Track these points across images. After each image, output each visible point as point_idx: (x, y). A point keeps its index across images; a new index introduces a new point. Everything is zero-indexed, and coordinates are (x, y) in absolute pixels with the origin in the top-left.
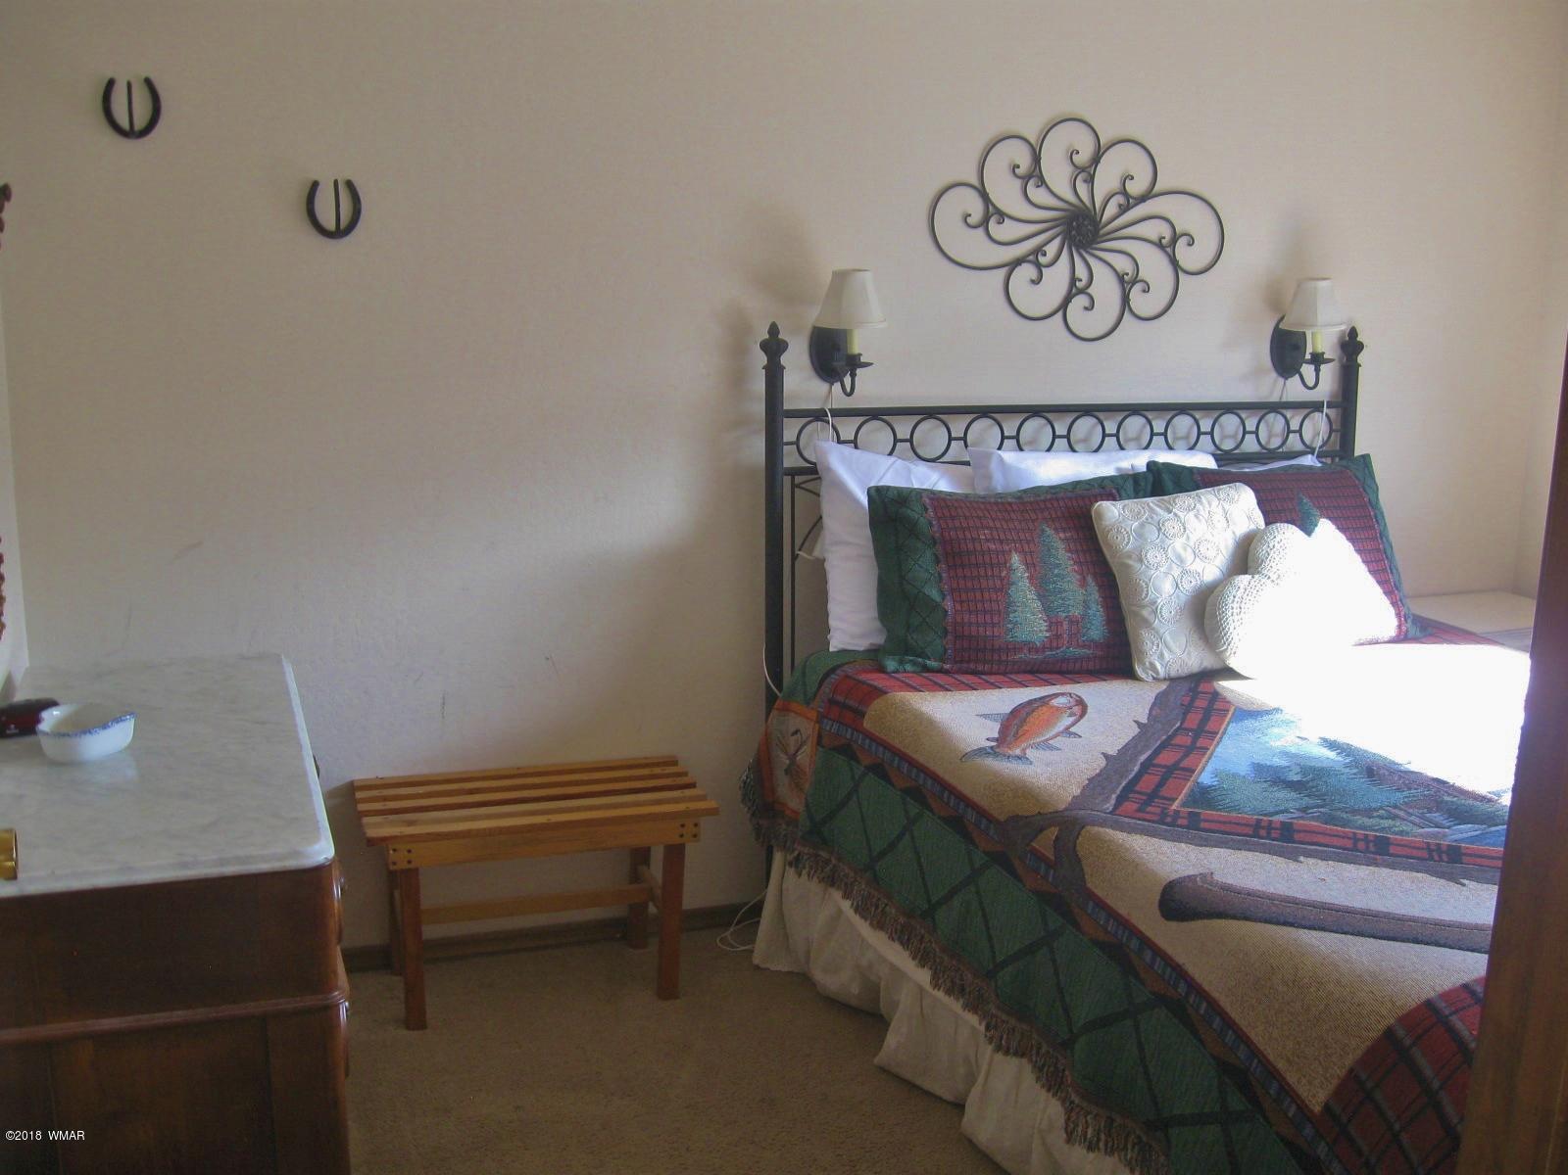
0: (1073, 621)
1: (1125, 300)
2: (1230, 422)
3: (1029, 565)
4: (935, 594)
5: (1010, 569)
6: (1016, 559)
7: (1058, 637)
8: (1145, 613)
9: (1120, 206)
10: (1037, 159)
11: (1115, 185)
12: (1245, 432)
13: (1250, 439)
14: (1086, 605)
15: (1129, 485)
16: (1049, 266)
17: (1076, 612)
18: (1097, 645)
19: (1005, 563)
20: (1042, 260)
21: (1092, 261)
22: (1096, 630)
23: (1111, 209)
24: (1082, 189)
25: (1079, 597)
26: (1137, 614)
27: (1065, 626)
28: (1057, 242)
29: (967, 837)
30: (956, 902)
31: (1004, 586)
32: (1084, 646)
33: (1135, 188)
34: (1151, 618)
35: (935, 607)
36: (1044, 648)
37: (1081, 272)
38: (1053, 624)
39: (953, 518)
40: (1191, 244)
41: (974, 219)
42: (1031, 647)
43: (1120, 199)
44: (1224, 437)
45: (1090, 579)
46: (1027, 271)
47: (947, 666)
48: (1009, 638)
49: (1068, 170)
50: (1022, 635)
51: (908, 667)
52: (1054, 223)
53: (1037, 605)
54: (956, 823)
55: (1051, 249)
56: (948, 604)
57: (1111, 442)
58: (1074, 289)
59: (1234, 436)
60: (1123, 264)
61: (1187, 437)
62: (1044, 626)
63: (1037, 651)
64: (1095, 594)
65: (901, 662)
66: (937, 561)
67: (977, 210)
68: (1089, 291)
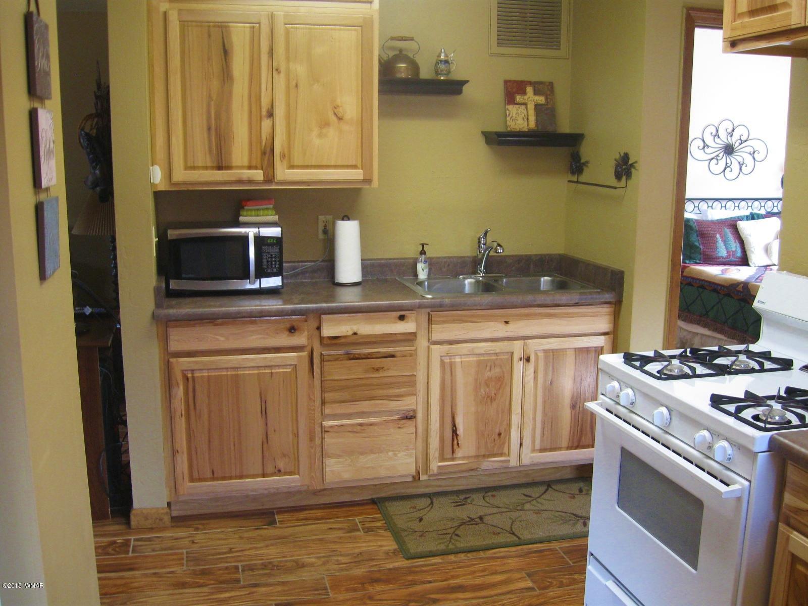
0: (733, 252)
1: (741, 169)
2: (770, 203)
3: (721, 237)
4: (697, 244)
5: (717, 238)
6: (718, 236)
7: (729, 255)
8: (752, 249)
9: (739, 143)
10: (717, 131)
11: (738, 138)
12: (774, 206)
13: (775, 208)
14: (736, 247)
15: (745, 218)
16: (720, 160)
17: (734, 249)
18: (739, 258)
19: (715, 237)
20: (718, 158)
21: (731, 158)
22: (739, 254)
23: (737, 144)
24: (729, 138)
25: (735, 246)
26: (750, 250)
27: (731, 253)
28: (722, 153)
29: (718, 293)
30: (715, 308)
31: (715, 242)
32: (736, 258)
33: (743, 138)
34: (753, 251)
35: (697, 247)
36: (726, 258)
37: (729, 162)
38: (728, 252)
39: (701, 225)
40: (759, 153)
41: (700, 148)
42: (722, 257)
43: (739, 141)
44: (768, 208)
45: (737, 241)
46: (714, 161)
47: (702, 262)
48: (717, 255)
49: (726, 133)
50: (720, 254)
51: (692, 262)
52: (721, 148)
53: (724, 247)
54: (715, 290)
55: (721, 155)
56: (701, 247)
57: (737, 208)
58: (727, 166)
59: (771, 208)
60: (740, 159)
61: (757, 207)
62: (726, 252)
63: (724, 259)
64: (738, 245)
65: (690, 261)
66: (698, 236)
67: (702, 145)
68: (731, 167)
